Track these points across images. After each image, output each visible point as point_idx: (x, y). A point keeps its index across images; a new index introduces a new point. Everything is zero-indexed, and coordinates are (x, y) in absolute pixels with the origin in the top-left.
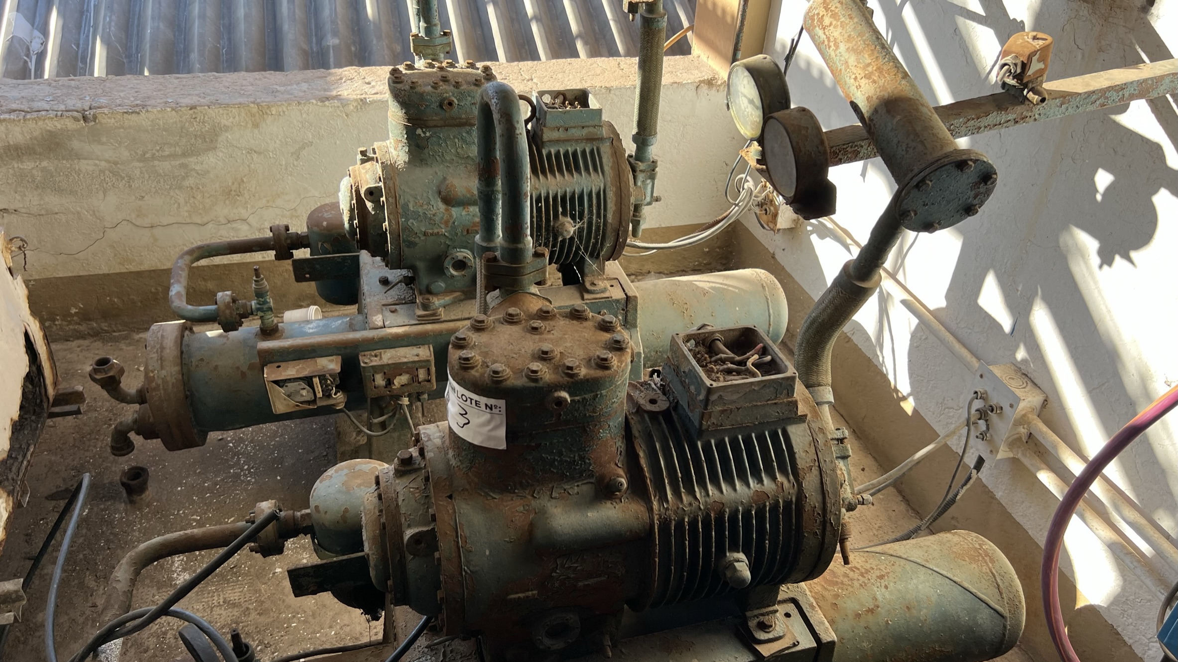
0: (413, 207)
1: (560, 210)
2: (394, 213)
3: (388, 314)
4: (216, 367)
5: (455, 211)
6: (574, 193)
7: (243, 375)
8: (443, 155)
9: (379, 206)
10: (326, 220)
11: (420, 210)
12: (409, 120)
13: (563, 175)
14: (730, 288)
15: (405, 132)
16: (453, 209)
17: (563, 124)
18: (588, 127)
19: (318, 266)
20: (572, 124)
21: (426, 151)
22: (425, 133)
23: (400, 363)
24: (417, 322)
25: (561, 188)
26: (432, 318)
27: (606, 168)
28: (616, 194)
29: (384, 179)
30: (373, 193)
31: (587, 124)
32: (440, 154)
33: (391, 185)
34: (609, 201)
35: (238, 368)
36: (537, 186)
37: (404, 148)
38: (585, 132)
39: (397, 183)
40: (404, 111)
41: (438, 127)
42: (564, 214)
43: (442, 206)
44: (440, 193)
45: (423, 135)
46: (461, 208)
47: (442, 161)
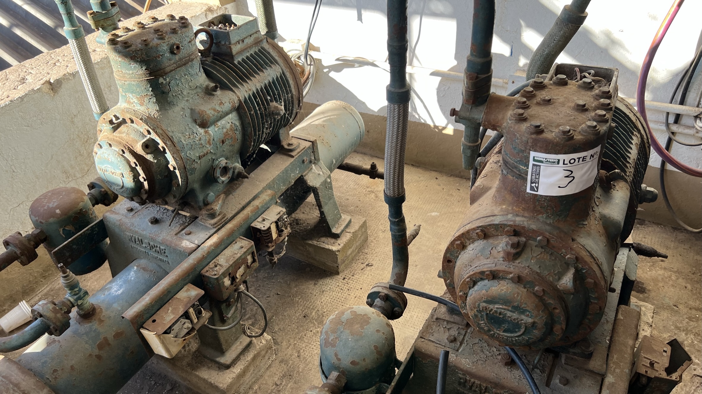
0: (185, 141)
1: (269, 98)
2: (176, 153)
3: (188, 237)
4: (72, 367)
5: (211, 130)
6: (269, 82)
7: (99, 357)
8: (182, 92)
9: (159, 153)
10: (57, 208)
11: (190, 141)
12: (150, 74)
13: (259, 74)
14: (331, 117)
15: (149, 86)
16: (209, 129)
17: (239, 38)
18: (253, 34)
19: (74, 247)
20: (245, 36)
21: (170, 94)
22: (165, 80)
23: (237, 259)
24: (215, 230)
25: (262, 83)
26: (223, 221)
27: (277, 58)
28: (290, 73)
29: (153, 130)
30: (150, 146)
31: (252, 32)
32: (180, 92)
33: (161, 132)
34: (289, 79)
35: (90, 355)
36: (250, 88)
37: (152, 100)
38: (252, 39)
39: (164, 129)
40: (144, 68)
41: (173, 70)
42: (271, 101)
43: (201, 131)
44: (195, 121)
45: (164, 82)
46: (213, 126)
47: (183, 97)
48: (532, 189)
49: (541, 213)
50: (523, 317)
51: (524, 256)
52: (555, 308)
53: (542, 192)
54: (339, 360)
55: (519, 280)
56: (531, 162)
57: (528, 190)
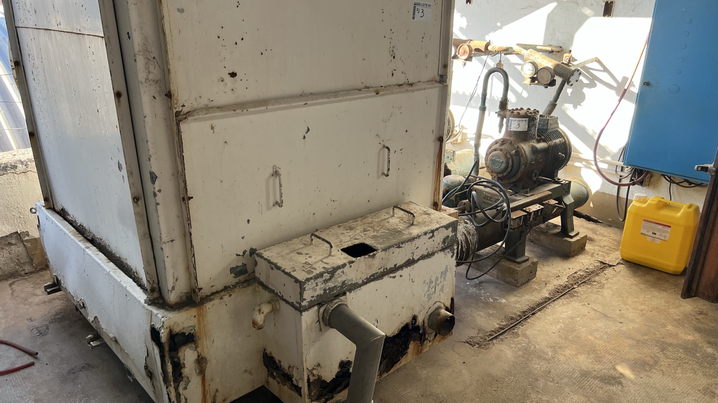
48: (510, 129)
49: (512, 136)
50: (501, 160)
51: (504, 145)
52: (509, 159)
53: (512, 130)
54: (447, 182)
55: (501, 150)
56: (510, 121)
57: (509, 130)
